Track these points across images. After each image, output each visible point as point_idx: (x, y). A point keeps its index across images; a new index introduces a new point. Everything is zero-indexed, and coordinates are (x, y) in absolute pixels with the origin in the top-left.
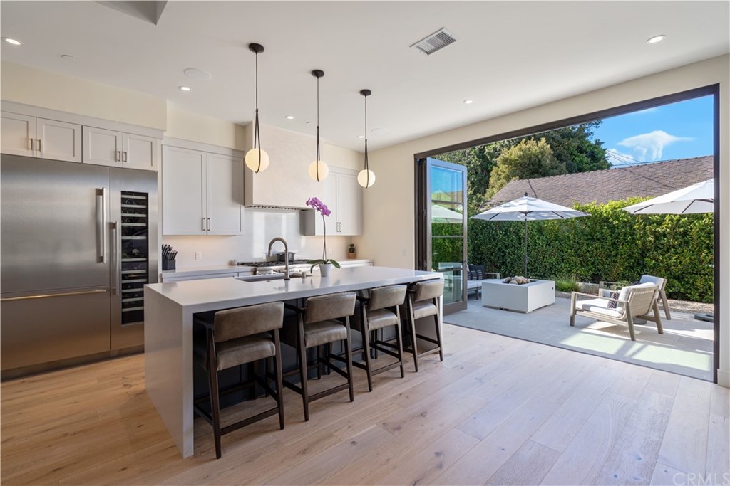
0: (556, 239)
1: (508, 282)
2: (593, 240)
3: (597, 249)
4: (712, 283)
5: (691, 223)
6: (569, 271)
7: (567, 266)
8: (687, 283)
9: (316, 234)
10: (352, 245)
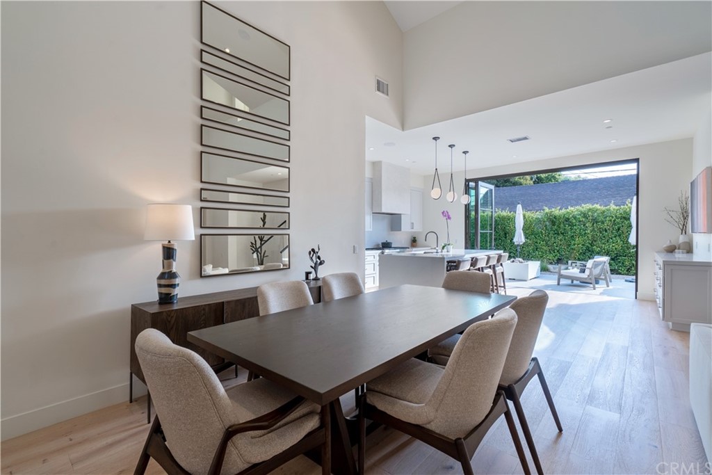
0: (532, 234)
1: (513, 261)
2: (558, 234)
3: (561, 240)
4: (634, 262)
5: (622, 222)
6: (541, 257)
7: (540, 253)
8: (620, 262)
9: (402, 230)
10: (415, 238)
